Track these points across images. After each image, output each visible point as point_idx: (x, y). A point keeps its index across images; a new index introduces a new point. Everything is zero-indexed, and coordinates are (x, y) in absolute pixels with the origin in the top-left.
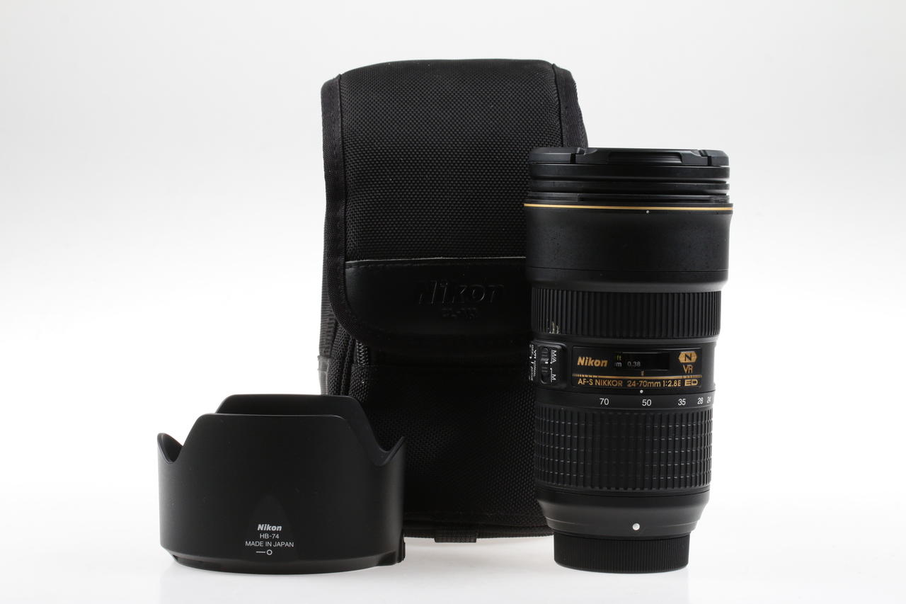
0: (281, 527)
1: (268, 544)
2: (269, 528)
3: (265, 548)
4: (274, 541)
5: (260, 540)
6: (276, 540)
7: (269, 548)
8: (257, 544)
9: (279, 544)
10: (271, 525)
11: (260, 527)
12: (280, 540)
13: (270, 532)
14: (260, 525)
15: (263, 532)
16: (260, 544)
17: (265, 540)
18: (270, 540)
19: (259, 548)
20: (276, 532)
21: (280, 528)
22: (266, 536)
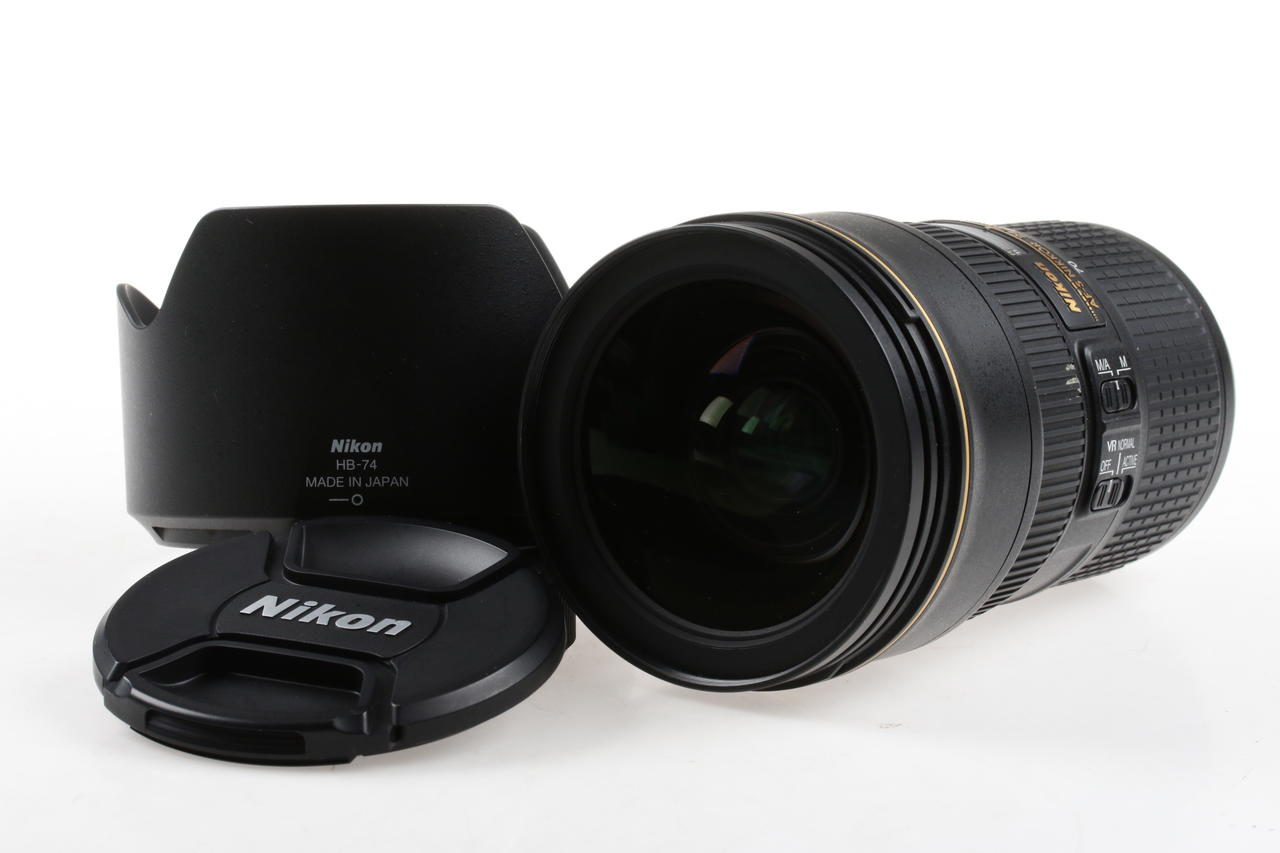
0: (380, 445)
1: (353, 481)
2: (354, 447)
3: (347, 491)
4: (366, 474)
5: (335, 474)
6: (371, 473)
7: (356, 489)
8: (331, 482)
9: (377, 481)
10: (361, 440)
11: (337, 446)
12: (379, 473)
13: (358, 457)
14: (335, 442)
15: (343, 456)
16: (338, 482)
17: (346, 474)
18: (357, 473)
19: (335, 492)
20: (370, 456)
21: (378, 446)
22: (348, 465)
